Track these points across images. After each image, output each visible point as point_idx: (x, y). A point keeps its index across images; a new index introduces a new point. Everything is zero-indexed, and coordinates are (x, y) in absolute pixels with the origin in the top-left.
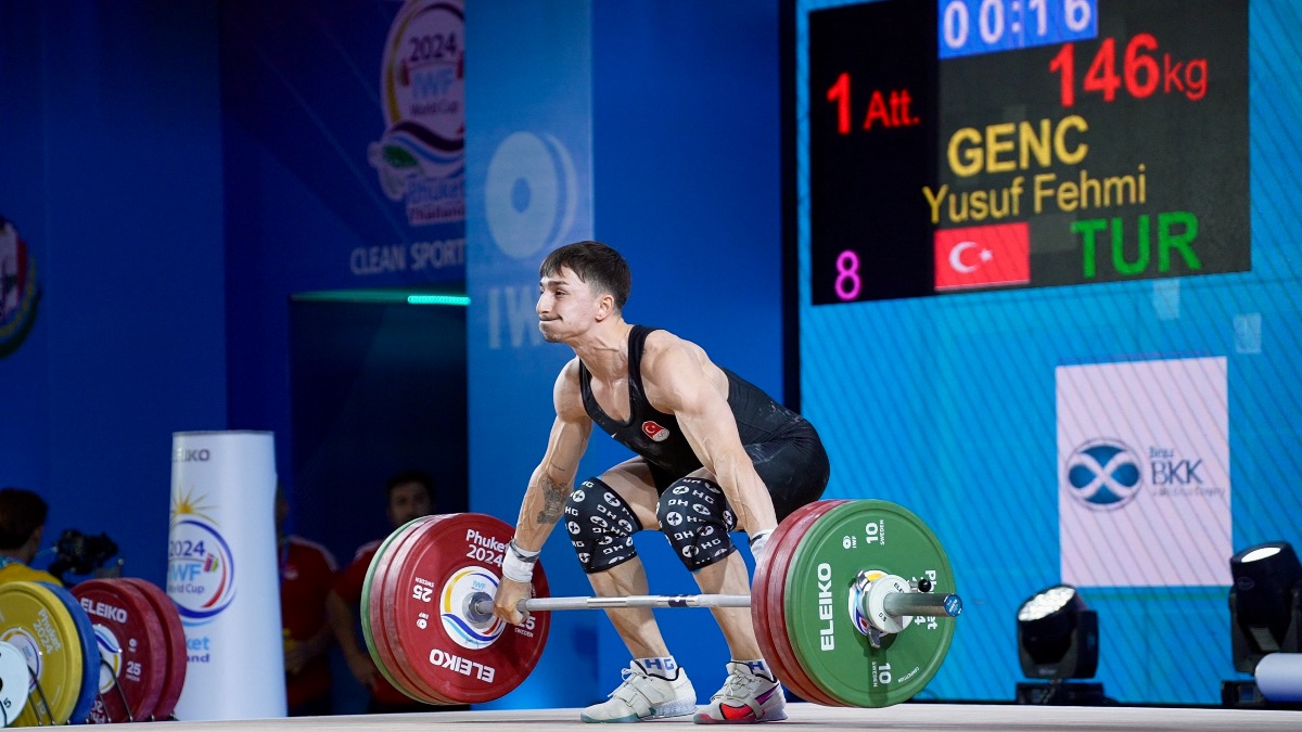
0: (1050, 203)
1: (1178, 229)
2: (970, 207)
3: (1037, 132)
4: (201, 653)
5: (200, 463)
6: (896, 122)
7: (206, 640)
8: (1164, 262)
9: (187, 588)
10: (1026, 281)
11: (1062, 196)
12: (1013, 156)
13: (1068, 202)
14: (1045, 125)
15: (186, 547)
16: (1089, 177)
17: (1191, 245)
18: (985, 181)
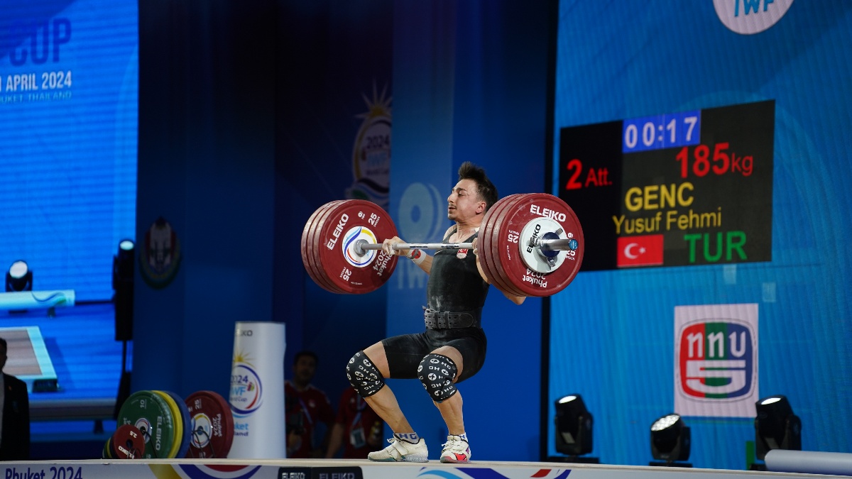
0: (674, 225)
1: (736, 240)
2: (635, 227)
3: (669, 190)
4: (244, 431)
5: (248, 337)
6: (601, 183)
7: (247, 425)
8: (729, 256)
9: (239, 399)
10: (660, 263)
11: (680, 222)
12: (657, 201)
13: (683, 225)
14: (673, 187)
15: (239, 378)
16: (694, 213)
17: (744, 247)
18: (643, 214)
